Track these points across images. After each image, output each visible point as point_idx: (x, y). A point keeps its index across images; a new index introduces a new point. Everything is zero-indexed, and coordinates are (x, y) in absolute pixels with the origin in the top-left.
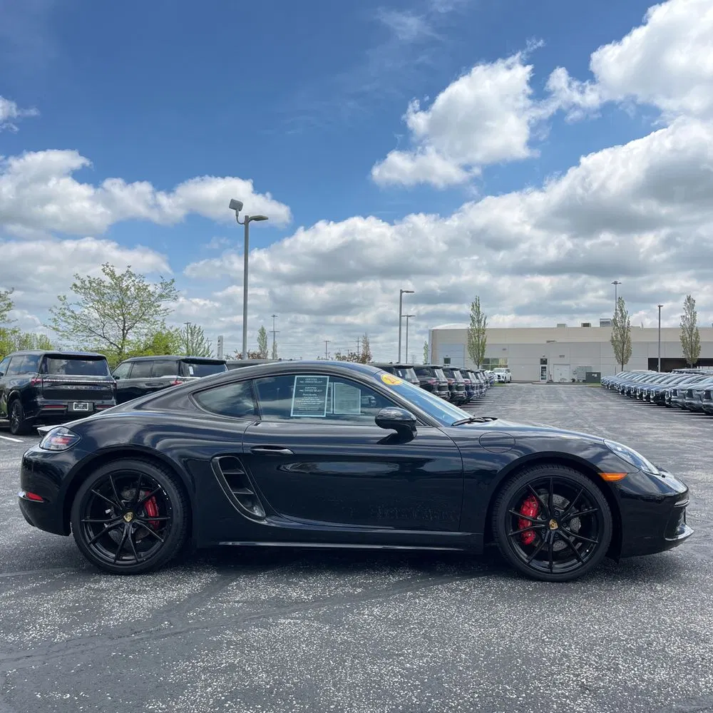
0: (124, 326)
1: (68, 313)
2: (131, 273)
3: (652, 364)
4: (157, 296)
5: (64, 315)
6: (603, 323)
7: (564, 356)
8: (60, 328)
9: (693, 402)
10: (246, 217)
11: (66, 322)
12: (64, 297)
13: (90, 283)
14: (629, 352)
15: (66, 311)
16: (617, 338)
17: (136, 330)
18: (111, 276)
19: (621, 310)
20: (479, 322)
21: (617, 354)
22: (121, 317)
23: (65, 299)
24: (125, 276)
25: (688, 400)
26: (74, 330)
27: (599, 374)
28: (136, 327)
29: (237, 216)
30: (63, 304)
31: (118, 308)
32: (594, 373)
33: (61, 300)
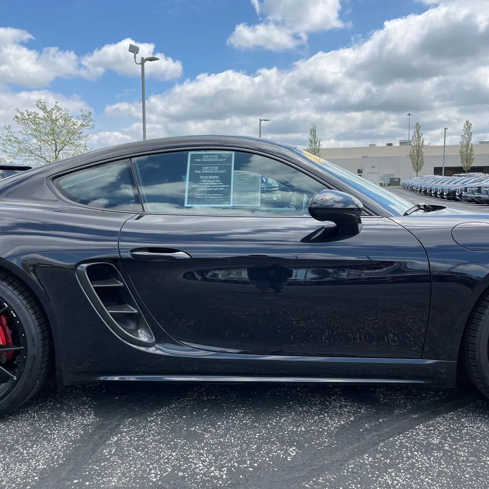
0: (56, 149)
1: (13, 139)
2: (58, 108)
3: (438, 171)
4: (79, 125)
5: (10, 140)
6: (402, 143)
7: (374, 167)
8: (8, 150)
9: (481, 196)
10: (142, 58)
11: (12, 146)
12: (9, 126)
13: (28, 115)
14: (422, 162)
15: (11, 138)
16: (414, 153)
17: (65, 152)
18: (43, 110)
19: (418, 132)
20: (315, 143)
21: (413, 164)
22: (54, 142)
23: (10, 128)
24: (54, 110)
25: (476, 194)
26: (18, 152)
27: (399, 179)
28: (65, 149)
29: (135, 57)
30: (9, 132)
31: (51, 134)
32: (396, 179)
33: (7, 129)
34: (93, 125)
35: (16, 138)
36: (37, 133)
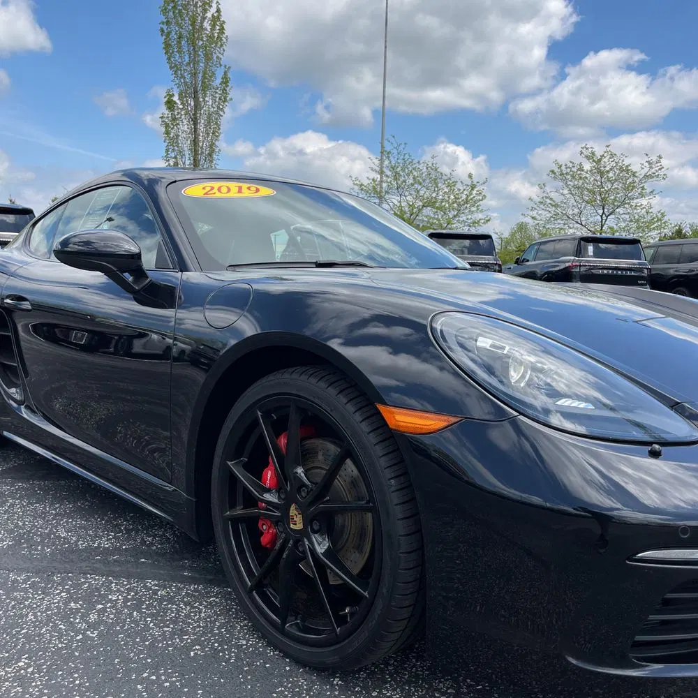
0: (604, 212)
15: (547, 200)
30: (544, 192)
34: (665, 175)
35: (551, 199)
36: (578, 192)
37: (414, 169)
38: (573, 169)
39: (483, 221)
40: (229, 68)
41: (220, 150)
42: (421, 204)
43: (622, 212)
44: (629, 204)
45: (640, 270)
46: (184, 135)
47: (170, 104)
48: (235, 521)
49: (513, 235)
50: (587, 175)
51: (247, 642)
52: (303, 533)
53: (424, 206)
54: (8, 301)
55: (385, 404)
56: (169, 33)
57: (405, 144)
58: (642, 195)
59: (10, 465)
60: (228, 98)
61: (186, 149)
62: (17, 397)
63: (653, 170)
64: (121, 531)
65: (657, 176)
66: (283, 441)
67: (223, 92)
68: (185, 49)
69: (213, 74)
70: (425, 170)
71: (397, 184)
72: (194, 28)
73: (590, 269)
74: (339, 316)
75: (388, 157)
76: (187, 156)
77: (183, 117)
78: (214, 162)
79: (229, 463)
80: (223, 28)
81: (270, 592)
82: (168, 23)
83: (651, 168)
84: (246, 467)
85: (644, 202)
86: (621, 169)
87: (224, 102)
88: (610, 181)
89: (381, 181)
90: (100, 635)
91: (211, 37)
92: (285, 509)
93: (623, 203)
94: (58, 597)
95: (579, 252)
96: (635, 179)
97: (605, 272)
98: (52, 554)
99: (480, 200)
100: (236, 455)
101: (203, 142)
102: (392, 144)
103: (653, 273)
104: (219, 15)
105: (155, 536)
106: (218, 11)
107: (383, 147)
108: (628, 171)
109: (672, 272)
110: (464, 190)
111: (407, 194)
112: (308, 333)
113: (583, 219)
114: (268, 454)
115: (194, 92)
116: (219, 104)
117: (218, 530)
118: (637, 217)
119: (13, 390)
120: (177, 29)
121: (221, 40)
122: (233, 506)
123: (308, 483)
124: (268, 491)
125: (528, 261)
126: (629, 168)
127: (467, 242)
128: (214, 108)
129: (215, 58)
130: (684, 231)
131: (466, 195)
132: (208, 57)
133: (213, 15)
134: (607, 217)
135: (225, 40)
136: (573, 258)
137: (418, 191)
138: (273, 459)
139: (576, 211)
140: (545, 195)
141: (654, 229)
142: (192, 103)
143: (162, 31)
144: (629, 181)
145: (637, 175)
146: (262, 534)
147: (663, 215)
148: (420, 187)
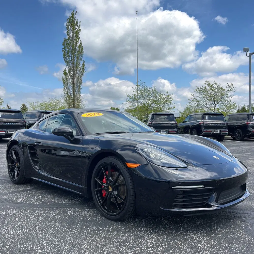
0: (215, 103)
2: (215, 83)
10: (250, 54)
18: (208, 85)
24: (213, 85)
29: (246, 54)
33: (192, 96)
34: (234, 90)
35: (196, 99)
36: (205, 97)
37: (148, 91)
38: (203, 89)
39: (172, 108)
40: (85, 61)
41: (82, 88)
42: (151, 102)
43: (221, 103)
44: (223, 100)
45: (224, 124)
46: (70, 84)
47: (65, 74)
48: (97, 191)
49: (185, 111)
50: (208, 91)
51: (100, 217)
52: (112, 191)
53: (152, 103)
54: (36, 143)
55: (127, 162)
56: (65, 51)
57: (145, 83)
58: (227, 97)
59: (34, 187)
60: (84, 71)
61: (70, 88)
62: (38, 168)
63: (230, 89)
64: (67, 200)
65: (232, 90)
66: (107, 173)
67: (83, 69)
68: (70, 56)
69: (79, 63)
70: (152, 91)
71: (142, 96)
72: (73, 49)
73: (207, 124)
74: (120, 144)
75: (139, 87)
76: (71, 90)
77: (70, 78)
78: (80, 92)
79: (95, 178)
80: (83, 49)
81: (106, 207)
82: (64, 48)
83: (229, 88)
84: (99, 179)
85: (228, 99)
86: (220, 88)
87: (83, 72)
88: (216, 92)
89: (137, 95)
90: (68, 217)
91: (78, 51)
92: (108, 187)
93: (221, 100)
94: (56, 212)
95: (203, 118)
96: (225, 92)
97: (212, 125)
98: (52, 204)
99: (171, 101)
100: (97, 177)
101: (76, 85)
102: (140, 83)
103: (228, 124)
104: (81, 45)
105: (76, 201)
106: (81, 43)
107: (137, 84)
108: (222, 89)
109: (235, 124)
110: (165, 97)
111: (146, 99)
112: (112, 149)
113: (208, 106)
114: (104, 175)
115: (73, 69)
116: (81, 73)
117: (93, 194)
118: (226, 104)
119: (37, 167)
120: (68, 50)
121: (82, 52)
122: (96, 188)
123: (112, 180)
124: (104, 183)
125: (187, 122)
126: (222, 88)
127: (166, 116)
128: (80, 74)
129: (80, 58)
130: (245, 108)
131: (166, 99)
132: (78, 58)
133: (79, 45)
134: (216, 105)
135: (83, 53)
136: (201, 120)
137: (150, 98)
138: (105, 176)
139: (205, 103)
140: (194, 98)
141: (232, 108)
142: (73, 73)
143: (63, 51)
144: (222, 92)
145: (225, 90)
146: (103, 194)
147: (235, 104)
148: (150, 97)
